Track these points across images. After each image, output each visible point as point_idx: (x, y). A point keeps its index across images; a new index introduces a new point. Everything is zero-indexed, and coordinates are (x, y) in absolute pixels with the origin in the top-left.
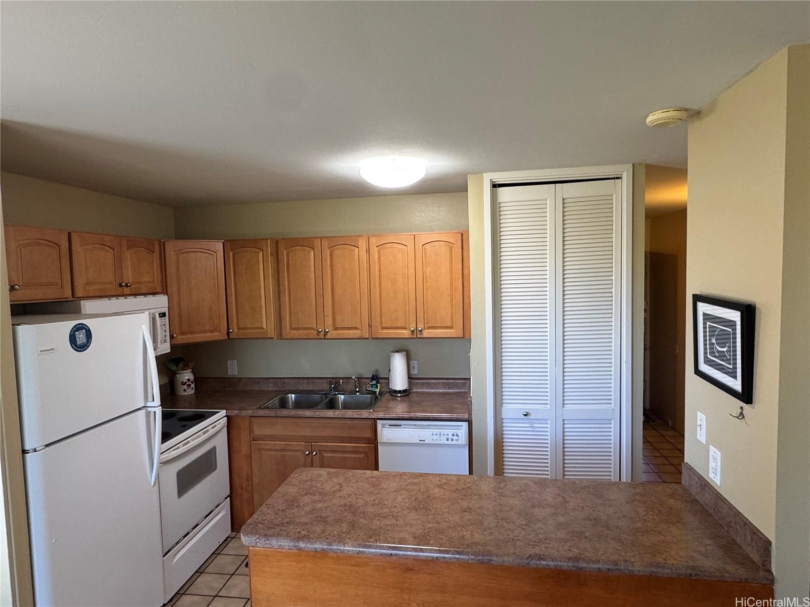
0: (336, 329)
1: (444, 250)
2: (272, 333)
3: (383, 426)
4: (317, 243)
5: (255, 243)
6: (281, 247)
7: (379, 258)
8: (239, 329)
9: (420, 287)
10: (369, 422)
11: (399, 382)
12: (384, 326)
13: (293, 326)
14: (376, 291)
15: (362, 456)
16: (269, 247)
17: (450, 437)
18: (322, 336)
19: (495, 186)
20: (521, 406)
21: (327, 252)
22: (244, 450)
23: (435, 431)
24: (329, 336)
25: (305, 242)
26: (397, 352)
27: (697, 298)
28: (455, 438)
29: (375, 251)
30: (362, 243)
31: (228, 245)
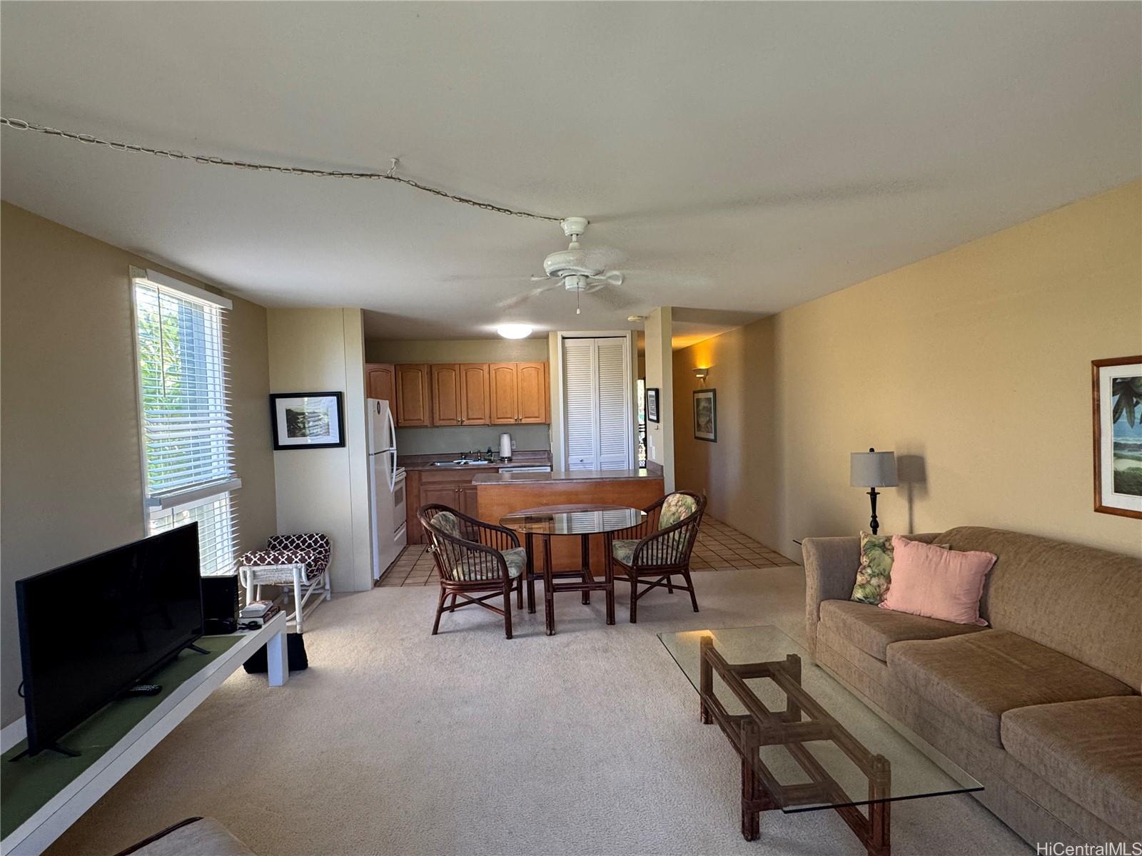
0: (469, 419)
1: (534, 372)
2: (427, 423)
4: (457, 368)
5: (416, 367)
6: (434, 369)
7: (496, 377)
8: (405, 420)
9: (520, 394)
11: (506, 452)
12: (499, 416)
13: (442, 418)
14: (493, 395)
16: (426, 370)
18: (460, 423)
19: (564, 338)
21: (463, 373)
22: (415, 492)
24: (465, 423)
25: (450, 367)
26: (505, 433)
29: (493, 372)
30: (486, 368)
31: (398, 368)
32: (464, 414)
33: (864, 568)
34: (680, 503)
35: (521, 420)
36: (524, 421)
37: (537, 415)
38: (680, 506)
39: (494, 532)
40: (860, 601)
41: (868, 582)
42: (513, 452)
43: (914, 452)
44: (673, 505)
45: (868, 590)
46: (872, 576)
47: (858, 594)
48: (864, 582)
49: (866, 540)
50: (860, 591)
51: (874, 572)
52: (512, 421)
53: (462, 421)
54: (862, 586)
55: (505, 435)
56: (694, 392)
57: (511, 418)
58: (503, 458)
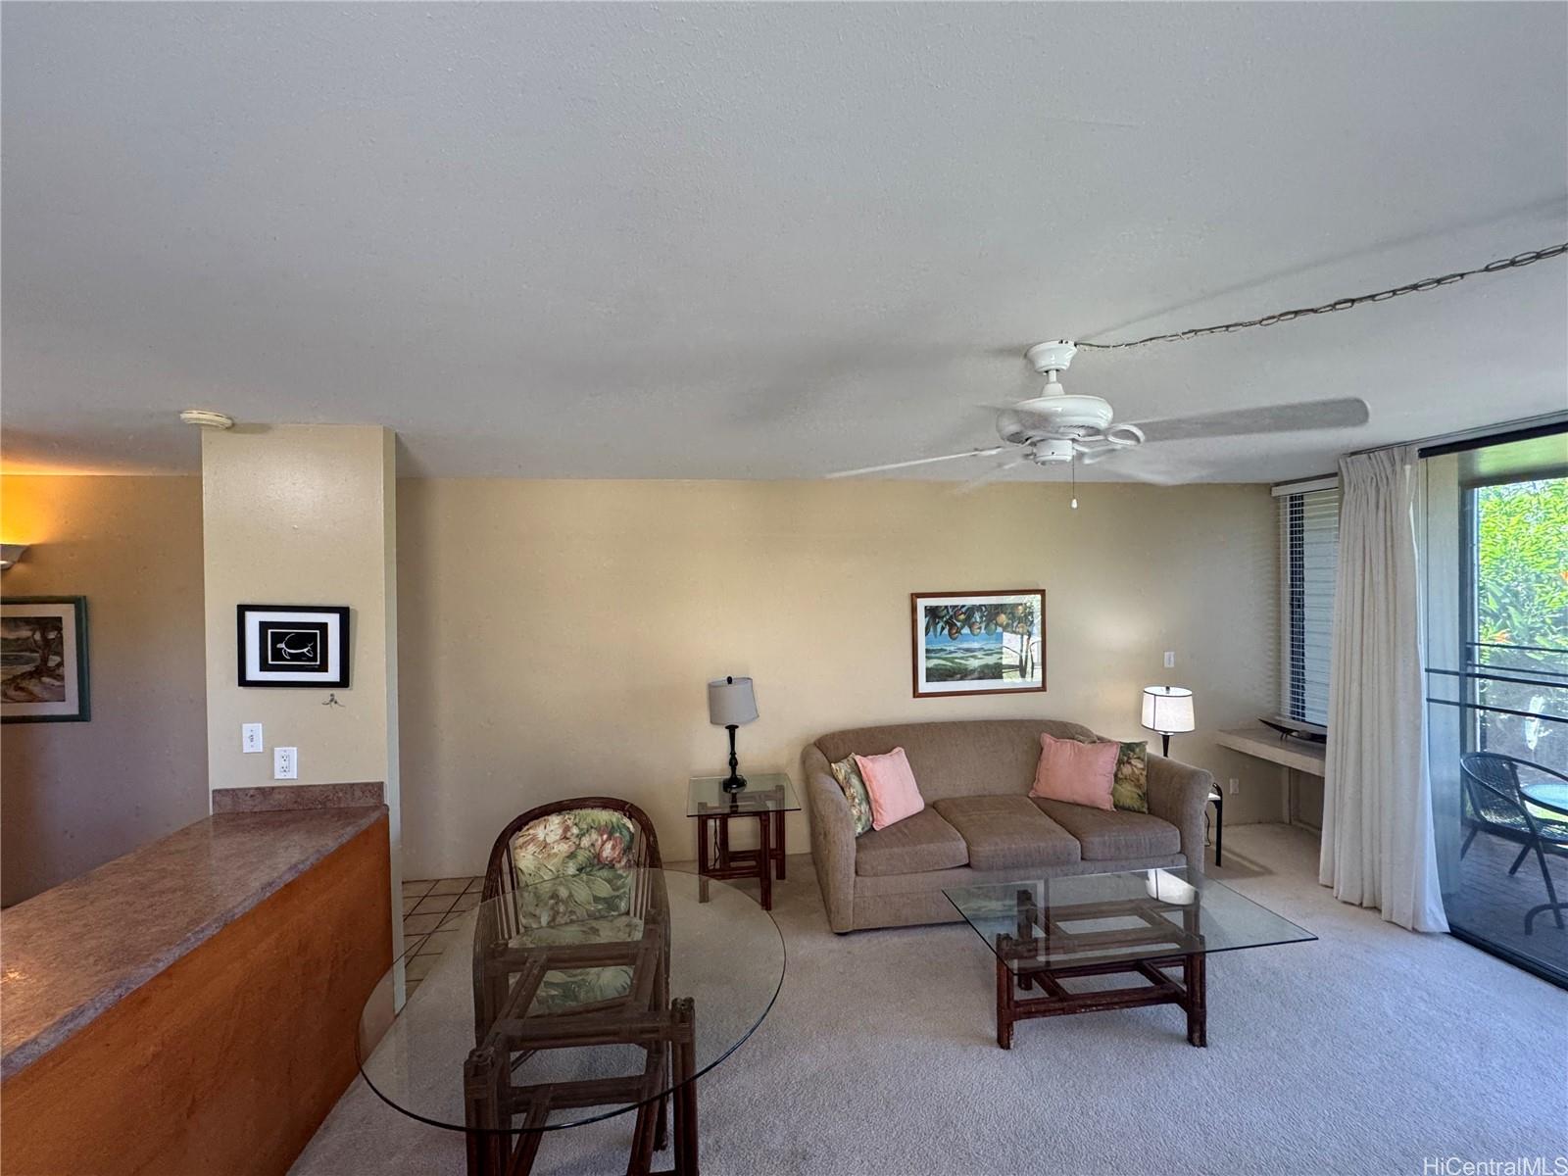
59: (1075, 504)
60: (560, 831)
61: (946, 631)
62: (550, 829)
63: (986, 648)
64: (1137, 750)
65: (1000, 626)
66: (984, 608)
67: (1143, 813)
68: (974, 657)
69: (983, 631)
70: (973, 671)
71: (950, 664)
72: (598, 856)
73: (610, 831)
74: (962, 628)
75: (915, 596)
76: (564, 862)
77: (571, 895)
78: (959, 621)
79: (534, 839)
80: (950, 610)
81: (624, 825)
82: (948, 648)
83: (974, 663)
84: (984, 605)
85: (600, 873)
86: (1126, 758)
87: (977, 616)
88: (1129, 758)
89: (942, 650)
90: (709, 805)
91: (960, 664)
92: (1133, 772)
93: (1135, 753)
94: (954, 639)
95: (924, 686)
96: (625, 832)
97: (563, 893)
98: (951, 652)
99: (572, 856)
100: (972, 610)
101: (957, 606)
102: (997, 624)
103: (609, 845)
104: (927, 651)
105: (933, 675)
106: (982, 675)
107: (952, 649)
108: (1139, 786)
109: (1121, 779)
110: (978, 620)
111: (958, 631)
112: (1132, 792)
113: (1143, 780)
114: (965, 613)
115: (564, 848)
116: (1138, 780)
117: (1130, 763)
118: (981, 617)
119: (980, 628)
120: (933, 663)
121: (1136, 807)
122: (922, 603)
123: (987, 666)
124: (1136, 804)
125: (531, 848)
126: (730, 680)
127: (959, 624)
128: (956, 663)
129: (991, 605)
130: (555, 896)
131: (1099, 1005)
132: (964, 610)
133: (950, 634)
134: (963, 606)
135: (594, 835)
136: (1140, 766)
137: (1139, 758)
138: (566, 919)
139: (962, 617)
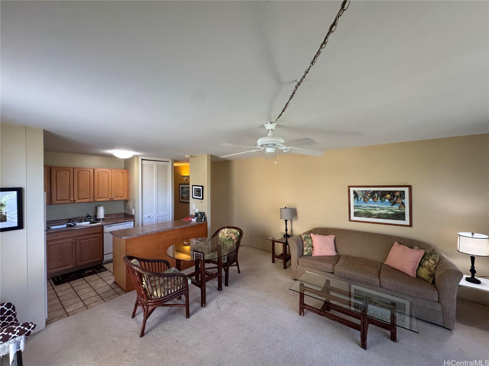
3: (106, 227)
10: (100, 227)
12: (99, 197)
15: (97, 238)
17: (128, 226)
18: (72, 202)
20: (148, 215)
23: (123, 226)
24: (76, 202)
27: (193, 186)
28: (130, 226)
32: (76, 197)
33: (306, 245)
34: (229, 232)
35: (113, 198)
36: (115, 199)
37: (122, 196)
38: (230, 233)
39: (150, 263)
40: (306, 255)
41: (308, 249)
42: (105, 215)
43: (293, 207)
44: (226, 233)
45: (308, 251)
46: (308, 247)
47: (305, 253)
48: (307, 249)
49: (304, 236)
50: (306, 252)
51: (308, 246)
52: (108, 199)
53: (74, 201)
54: (306, 251)
55: (101, 207)
56: (180, 184)
57: (107, 198)
58: (99, 219)
59: (276, 163)
60: (227, 232)
61: (362, 200)
62: (225, 231)
63: (380, 207)
64: (433, 256)
65: (387, 199)
66: (379, 192)
67: (429, 282)
68: (376, 210)
69: (379, 200)
70: (375, 215)
71: (364, 211)
72: (232, 238)
73: (235, 234)
74: (369, 199)
75: (349, 187)
76: (226, 238)
77: (226, 244)
78: (368, 196)
79: (222, 232)
80: (364, 192)
81: (237, 233)
82: (363, 206)
83: (374, 212)
84: (379, 191)
85: (231, 241)
86: (428, 258)
87: (376, 195)
88: (429, 258)
89: (361, 206)
90: (275, 238)
91: (369, 212)
92: (429, 264)
93: (432, 257)
94: (366, 203)
95: (353, 218)
96: (237, 235)
97: (225, 243)
98: (364, 207)
99: (227, 237)
100: (374, 192)
101: (367, 191)
102: (385, 198)
103: (234, 236)
104: (355, 206)
105: (356, 214)
106: (379, 217)
107: (365, 206)
108: (430, 271)
109: (423, 266)
110: (376, 196)
111: (368, 200)
112: (426, 272)
113: (432, 269)
114: (370, 193)
115: (226, 235)
116: (430, 268)
117: (428, 260)
118: (378, 195)
119: (377, 199)
120: (356, 210)
121: (426, 278)
122: (352, 189)
123: (381, 214)
124: (427, 277)
125: (221, 233)
126: (286, 208)
127: (368, 197)
128: (367, 211)
129: (382, 191)
130: (223, 243)
131: (331, 318)
132: (370, 192)
133: (364, 201)
134: (370, 191)
135: (232, 234)
136: (433, 262)
137: (433, 259)
138: (225, 249)
139: (369, 195)
